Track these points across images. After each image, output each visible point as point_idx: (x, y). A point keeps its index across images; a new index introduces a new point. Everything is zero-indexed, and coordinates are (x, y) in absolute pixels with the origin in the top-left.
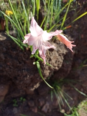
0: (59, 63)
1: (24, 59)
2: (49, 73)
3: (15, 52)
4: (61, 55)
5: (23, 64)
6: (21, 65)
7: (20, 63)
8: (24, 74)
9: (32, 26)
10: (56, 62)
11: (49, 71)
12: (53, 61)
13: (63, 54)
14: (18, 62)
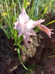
0: (33, 52)
1: (9, 46)
2: (26, 59)
3: (3, 40)
4: (35, 47)
5: (8, 49)
6: (6, 50)
7: (5, 48)
8: (7, 57)
9: (22, 14)
10: (31, 51)
11: (25, 57)
12: (29, 50)
13: (36, 46)
14: (4, 48)
